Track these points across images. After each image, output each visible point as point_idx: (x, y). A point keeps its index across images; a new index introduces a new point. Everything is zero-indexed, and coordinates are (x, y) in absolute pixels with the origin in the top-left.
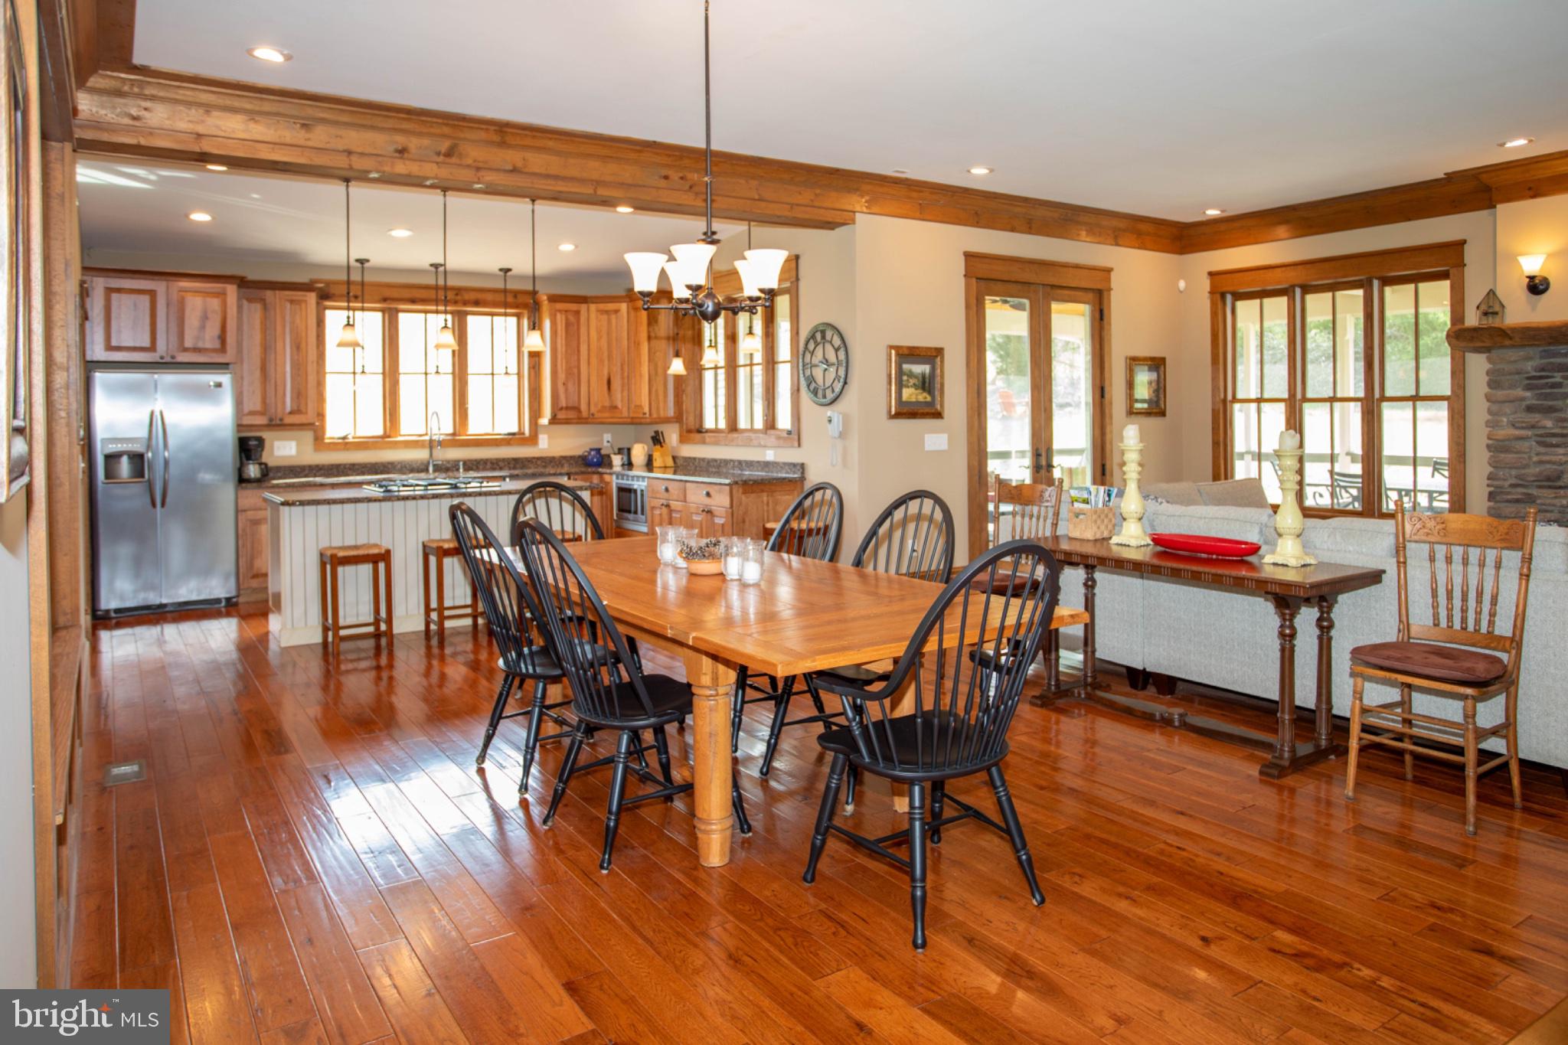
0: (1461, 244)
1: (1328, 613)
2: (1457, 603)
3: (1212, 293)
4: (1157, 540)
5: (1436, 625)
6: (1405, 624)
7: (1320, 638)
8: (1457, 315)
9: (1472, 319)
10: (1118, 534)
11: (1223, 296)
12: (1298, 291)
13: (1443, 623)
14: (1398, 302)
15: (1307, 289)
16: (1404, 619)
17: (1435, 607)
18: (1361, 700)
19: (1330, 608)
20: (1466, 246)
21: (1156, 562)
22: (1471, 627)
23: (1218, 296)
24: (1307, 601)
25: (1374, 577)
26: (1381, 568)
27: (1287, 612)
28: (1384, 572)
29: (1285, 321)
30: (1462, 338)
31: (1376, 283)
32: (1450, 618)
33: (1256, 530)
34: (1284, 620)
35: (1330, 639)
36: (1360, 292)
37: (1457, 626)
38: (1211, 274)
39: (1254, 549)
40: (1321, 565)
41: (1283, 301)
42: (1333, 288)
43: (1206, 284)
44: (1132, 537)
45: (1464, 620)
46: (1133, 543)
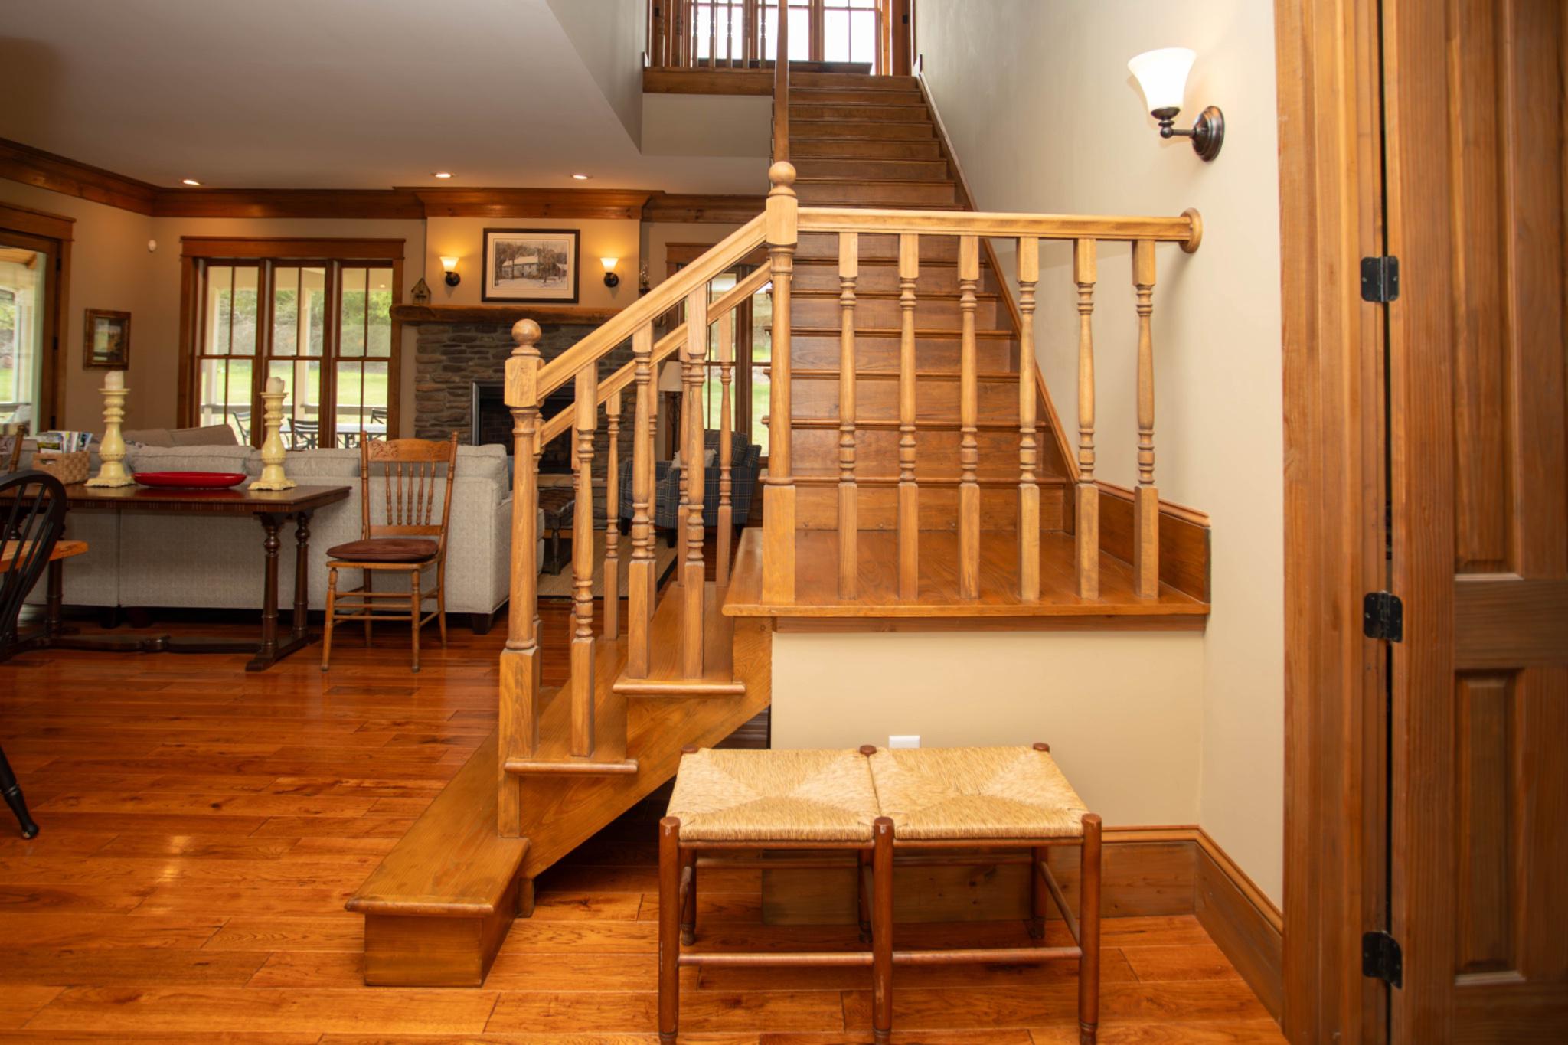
0: (402, 242)
1: (306, 526)
2: (405, 506)
3: (184, 256)
4: (140, 479)
5: (390, 524)
6: (367, 528)
7: (299, 547)
8: (397, 296)
9: (408, 300)
10: (95, 476)
11: (195, 259)
12: (268, 264)
13: (395, 522)
14: (352, 281)
15: (278, 263)
16: (366, 523)
17: (389, 510)
18: (335, 589)
19: (307, 522)
20: (405, 245)
21: (139, 498)
22: (414, 523)
23: (190, 260)
24: (289, 517)
25: (343, 494)
26: (347, 484)
27: (272, 527)
28: (350, 488)
29: (255, 289)
30: (403, 315)
31: (336, 264)
32: (400, 517)
33: (240, 462)
34: (270, 535)
35: (306, 547)
36: (322, 271)
37: (404, 523)
38: (184, 239)
39: (239, 479)
40: (299, 488)
41: (254, 271)
42: (300, 264)
43: (178, 248)
44: (112, 478)
45: (409, 517)
46: (113, 483)
